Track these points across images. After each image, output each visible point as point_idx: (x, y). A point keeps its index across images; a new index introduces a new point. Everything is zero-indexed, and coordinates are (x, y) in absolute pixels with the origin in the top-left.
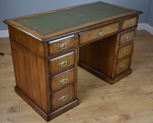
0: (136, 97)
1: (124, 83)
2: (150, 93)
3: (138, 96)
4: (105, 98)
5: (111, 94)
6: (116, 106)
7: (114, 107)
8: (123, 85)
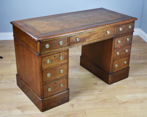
0: (109, 106)
1: (99, 91)
2: (125, 103)
3: (111, 105)
4: (75, 106)
5: (82, 102)
6: (85, 114)
7: (82, 115)
8: (98, 92)
